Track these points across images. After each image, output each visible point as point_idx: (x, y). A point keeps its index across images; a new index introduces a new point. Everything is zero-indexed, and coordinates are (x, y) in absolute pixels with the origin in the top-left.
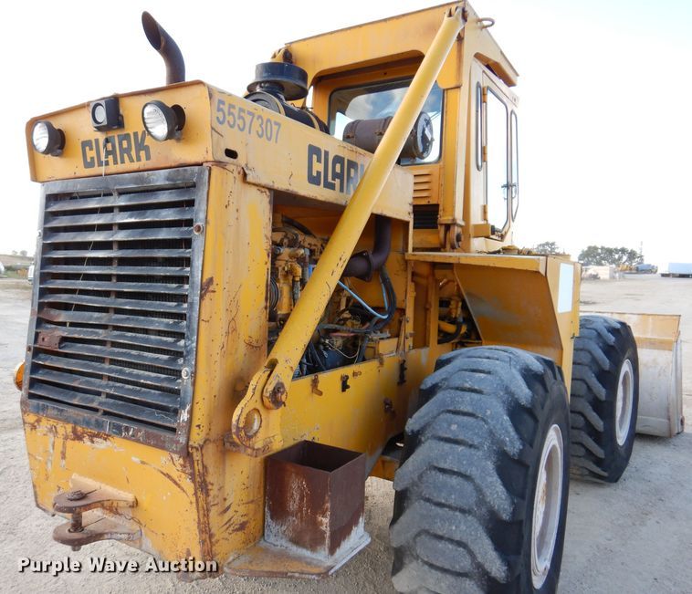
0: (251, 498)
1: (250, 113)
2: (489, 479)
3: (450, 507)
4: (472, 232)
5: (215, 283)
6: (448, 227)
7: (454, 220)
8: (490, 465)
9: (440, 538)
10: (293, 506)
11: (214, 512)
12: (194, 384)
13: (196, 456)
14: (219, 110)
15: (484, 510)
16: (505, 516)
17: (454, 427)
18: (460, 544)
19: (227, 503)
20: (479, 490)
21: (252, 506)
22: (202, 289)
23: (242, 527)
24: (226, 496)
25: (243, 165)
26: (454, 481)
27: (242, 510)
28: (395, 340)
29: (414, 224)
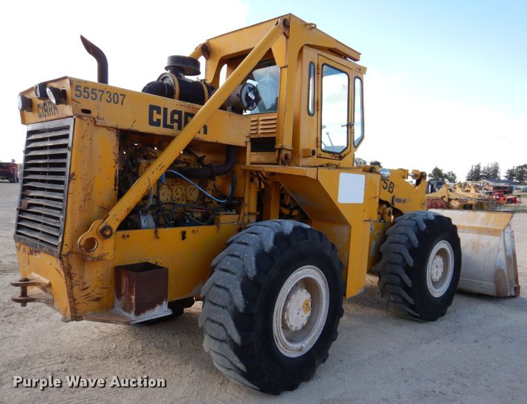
0: (105, 286)
1: (100, 90)
2: (236, 291)
3: (218, 305)
4: (301, 153)
5: (76, 175)
6: (280, 150)
7: (282, 146)
8: (238, 283)
9: (213, 321)
10: (123, 291)
11: (76, 289)
12: (65, 224)
13: (65, 259)
14: (77, 90)
15: (232, 307)
16: (241, 310)
17: (228, 263)
18: (221, 324)
19: (86, 286)
20: (231, 296)
21: (105, 290)
22: (69, 178)
23: (98, 299)
24: (85, 281)
25: (95, 117)
26: (221, 291)
27: (97, 291)
28: (237, 216)
29: (251, 149)
